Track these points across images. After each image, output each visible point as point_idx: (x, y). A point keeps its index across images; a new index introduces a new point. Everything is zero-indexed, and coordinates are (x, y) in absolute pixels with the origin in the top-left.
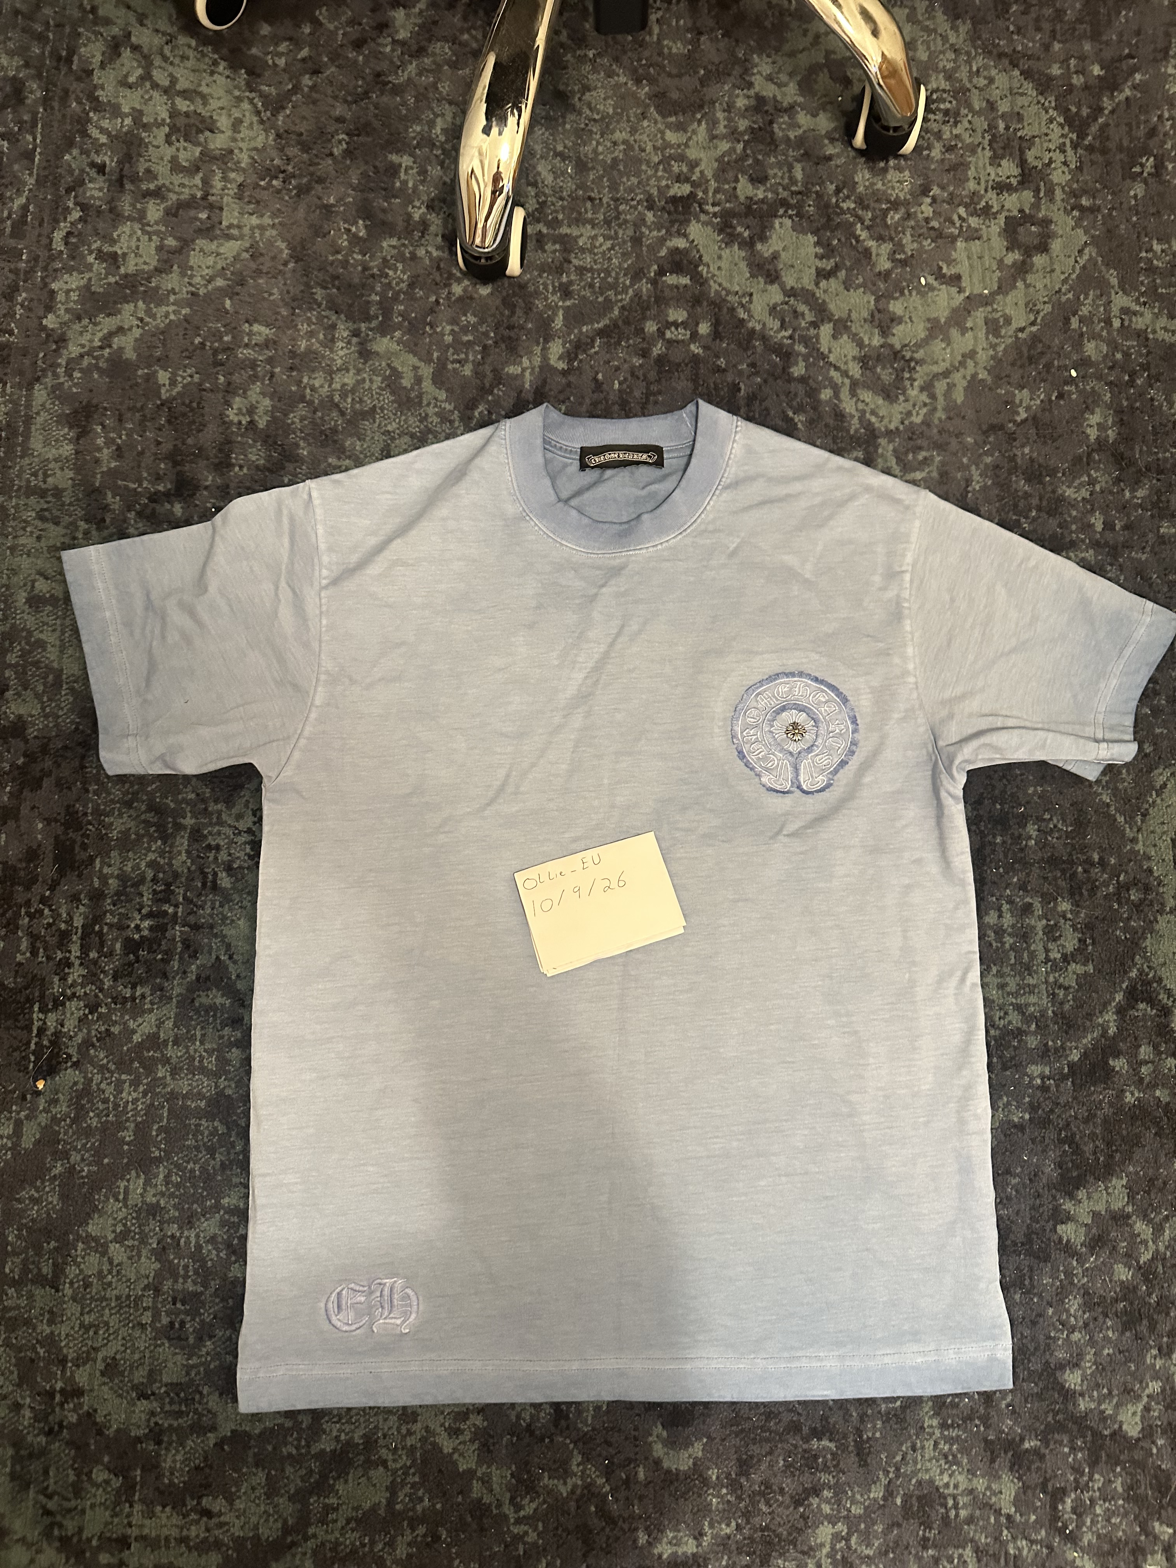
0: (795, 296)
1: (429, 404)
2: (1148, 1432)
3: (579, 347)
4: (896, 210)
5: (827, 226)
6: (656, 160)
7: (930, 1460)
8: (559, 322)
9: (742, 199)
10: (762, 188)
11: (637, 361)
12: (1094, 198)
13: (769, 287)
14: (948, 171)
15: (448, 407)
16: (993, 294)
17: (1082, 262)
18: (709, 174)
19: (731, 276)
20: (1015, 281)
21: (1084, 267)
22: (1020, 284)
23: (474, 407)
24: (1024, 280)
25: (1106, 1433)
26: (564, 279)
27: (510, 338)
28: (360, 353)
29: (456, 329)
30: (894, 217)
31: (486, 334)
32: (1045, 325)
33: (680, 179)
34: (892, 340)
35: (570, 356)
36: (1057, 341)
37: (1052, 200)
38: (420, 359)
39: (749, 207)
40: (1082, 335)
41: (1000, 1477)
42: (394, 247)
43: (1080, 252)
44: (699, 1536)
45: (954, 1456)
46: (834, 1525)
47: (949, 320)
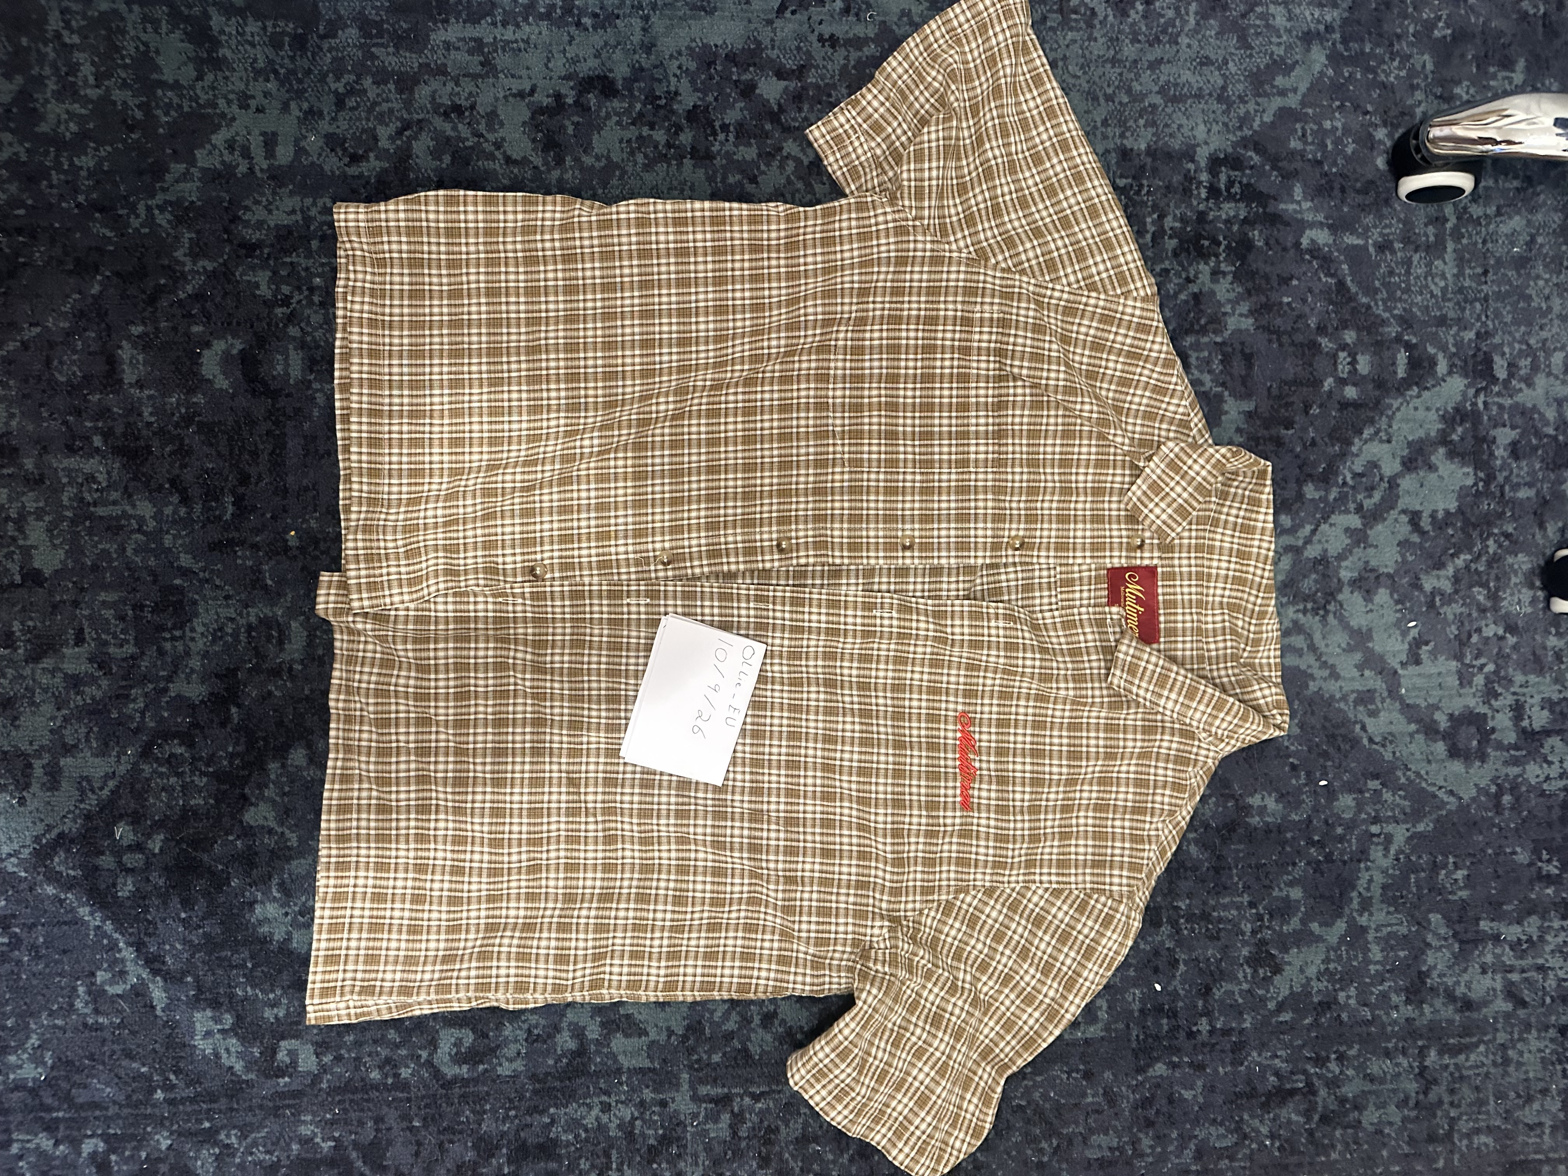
0: (1390, 487)
1: (1258, 104)
2: (248, 832)
3: (1326, 262)
4: (1488, 597)
5: (1467, 523)
6: (1532, 341)
7: (217, 614)
8: (1351, 240)
9: (1493, 433)
10: (1506, 454)
11: (1312, 322)
12: (1512, 808)
13: (1398, 460)
14: (1534, 654)
15: (1256, 125)
16: (1401, 699)
17: (1441, 794)
18: (1519, 398)
19: (1408, 421)
20: (1418, 721)
21: (1435, 796)
22: (1413, 727)
23: (1257, 151)
24: (1417, 732)
25: (247, 791)
26: (1398, 245)
27: (1332, 189)
28: (1309, 32)
29: (1339, 133)
30: (1480, 595)
31: (1335, 164)
32: (1370, 754)
33: (1512, 366)
34: (1346, 590)
35: (1315, 251)
36: (1353, 765)
37: (1506, 763)
38: (1304, 96)
39: (1484, 439)
40: (1361, 792)
41: (203, 683)
42: (1424, 66)
43: (1451, 793)
44: (140, 384)
45: (221, 638)
46: (154, 518)
47: (1371, 651)
